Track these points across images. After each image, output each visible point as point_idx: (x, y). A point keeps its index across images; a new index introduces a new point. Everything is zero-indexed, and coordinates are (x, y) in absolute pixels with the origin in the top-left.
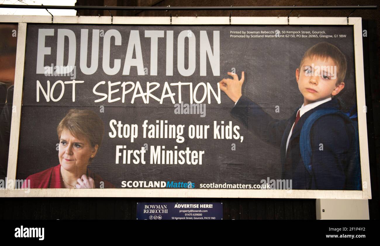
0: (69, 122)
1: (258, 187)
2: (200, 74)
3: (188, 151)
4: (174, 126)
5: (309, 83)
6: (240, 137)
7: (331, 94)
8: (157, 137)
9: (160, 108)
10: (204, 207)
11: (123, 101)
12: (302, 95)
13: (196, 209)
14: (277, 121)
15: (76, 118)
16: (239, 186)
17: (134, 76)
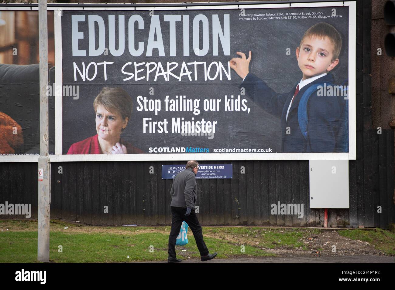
0: (103, 98)
1: (262, 151)
2: (212, 54)
3: (203, 121)
4: (191, 101)
5: (308, 60)
6: (247, 109)
7: (327, 70)
8: (177, 110)
9: (179, 85)
10: (217, 168)
11: (148, 80)
12: (301, 71)
13: (211, 170)
14: (279, 94)
15: (108, 95)
16: (246, 151)
17: (155, 57)
